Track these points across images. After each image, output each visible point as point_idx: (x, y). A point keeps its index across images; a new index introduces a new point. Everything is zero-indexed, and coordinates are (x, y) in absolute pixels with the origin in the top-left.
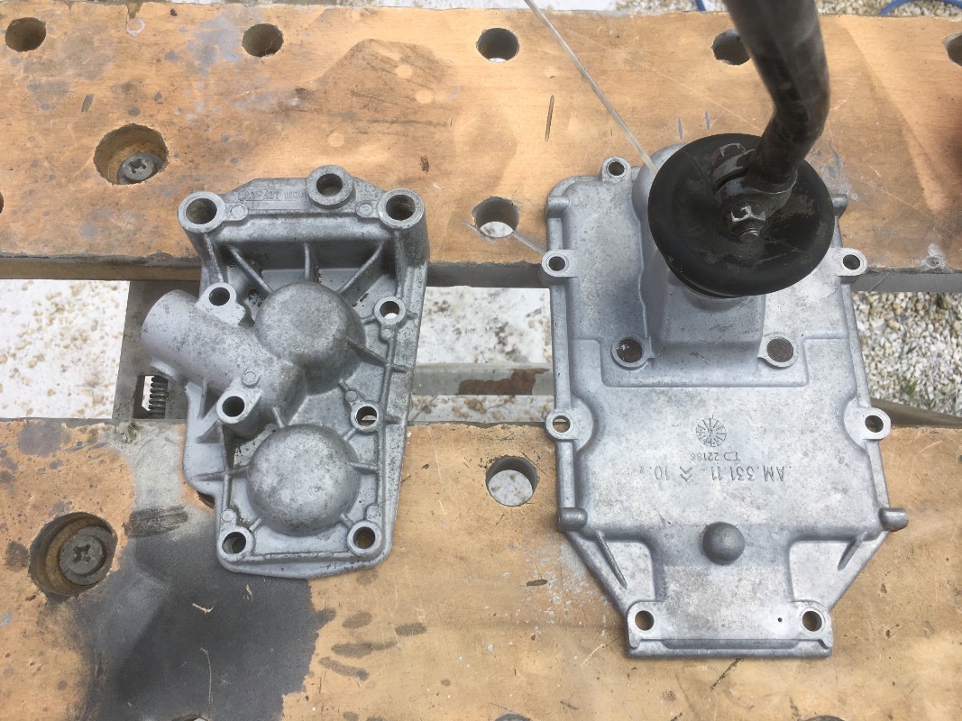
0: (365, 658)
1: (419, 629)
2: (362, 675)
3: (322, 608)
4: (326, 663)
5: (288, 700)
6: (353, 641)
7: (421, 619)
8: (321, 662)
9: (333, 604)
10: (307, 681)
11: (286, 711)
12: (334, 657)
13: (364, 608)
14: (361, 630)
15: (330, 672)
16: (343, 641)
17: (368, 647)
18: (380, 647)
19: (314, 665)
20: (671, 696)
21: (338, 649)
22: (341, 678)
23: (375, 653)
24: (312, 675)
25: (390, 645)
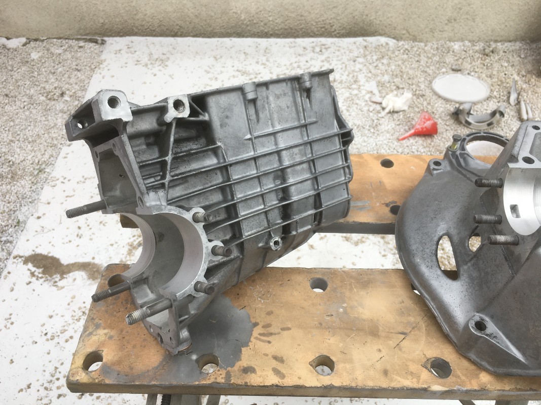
0: (270, 337)
1: (289, 329)
2: (269, 342)
3: (254, 322)
4: (256, 338)
5: (243, 349)
6: (266, 332)
7: (289, 326)
8: (255, 338)
9: (258, 321)
10: (250, 344)
11: (242, 353)
12: (259, 336)
13: (269, 322)
14: (268, 329)
15: (258, 341)
16: (262, 332)
17: (271, 334)
18: (275, 334)
19: (252, 339)
20: (380, 350)
21: (260, 334)
22: (262, 344)
23: (273, 336)
24: (251, 342)
25: (279, 333)
